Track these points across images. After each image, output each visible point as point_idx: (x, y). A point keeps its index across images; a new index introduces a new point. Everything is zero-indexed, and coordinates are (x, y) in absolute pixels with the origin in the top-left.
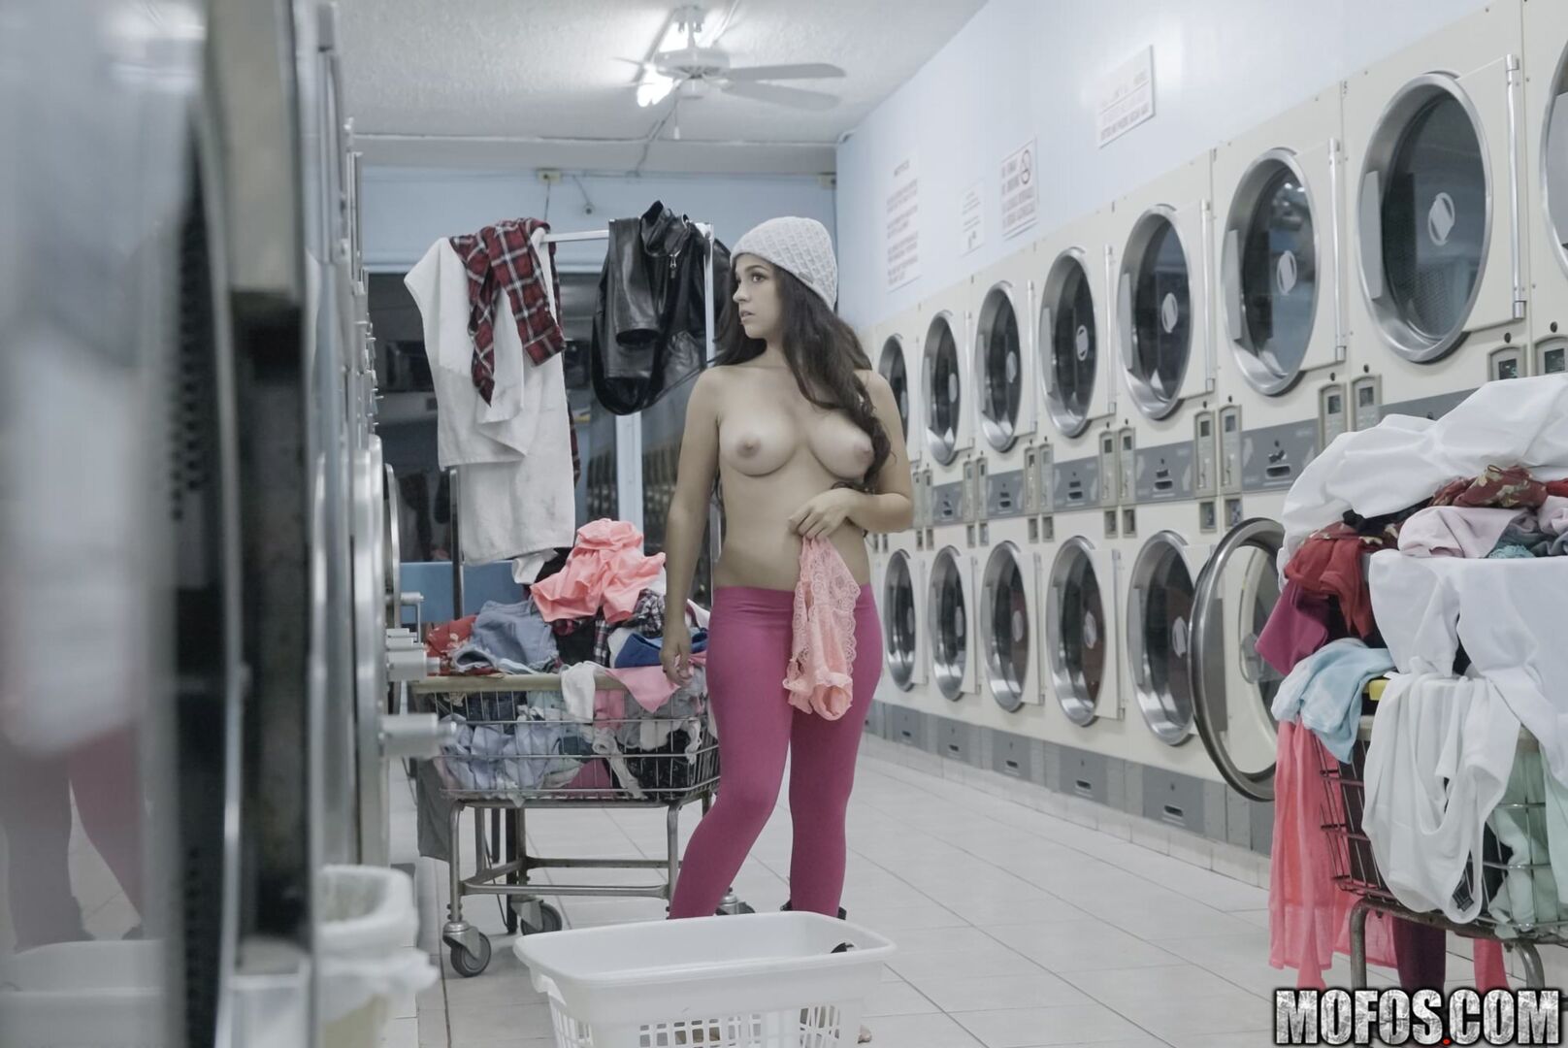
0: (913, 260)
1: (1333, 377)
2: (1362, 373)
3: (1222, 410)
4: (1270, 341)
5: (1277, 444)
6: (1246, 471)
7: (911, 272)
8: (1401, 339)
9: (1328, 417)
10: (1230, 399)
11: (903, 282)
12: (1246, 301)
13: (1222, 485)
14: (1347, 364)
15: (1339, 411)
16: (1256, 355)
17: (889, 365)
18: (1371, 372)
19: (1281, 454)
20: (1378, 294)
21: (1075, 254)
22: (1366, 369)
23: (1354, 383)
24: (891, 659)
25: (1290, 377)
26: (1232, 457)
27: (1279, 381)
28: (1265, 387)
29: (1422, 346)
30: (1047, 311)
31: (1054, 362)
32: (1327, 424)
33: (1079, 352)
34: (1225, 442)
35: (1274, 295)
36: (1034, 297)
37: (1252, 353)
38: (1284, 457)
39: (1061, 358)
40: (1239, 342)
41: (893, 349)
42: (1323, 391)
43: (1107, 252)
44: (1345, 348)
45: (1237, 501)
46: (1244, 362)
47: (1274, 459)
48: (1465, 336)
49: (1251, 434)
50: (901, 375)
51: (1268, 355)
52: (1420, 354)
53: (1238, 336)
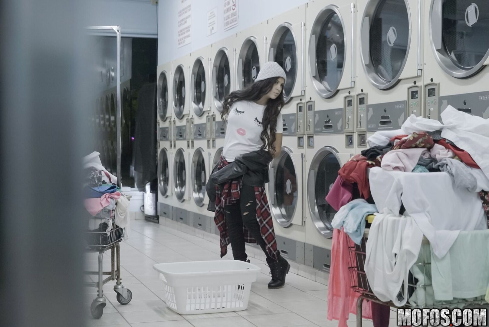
0: (188, 36)
1: (349, 93)
2: (360, 92)
3: (307, 102)
4: (326, 77)
5: (328, 117)
6: (316, 126)
7: (187, 41)
8: (376, 81)
9: (347, 108)
10: (311, 98)
11: (185, 44)
12: (317, 62)
13: (307, 131)
14: (355, 87)
15: (351, 106)
16: (321, 82)
17: (178, 76)
18: (364, 92)
19: (329, 120)
20: (368, 63)
21: (252, 39)
22: (362, 91)
23: (358, 95)
24: (176, 190)
25: (333, 91)
26: (311, 120)
27: (329, 93)
28: (324, 95)
29: (383, 84)
30: (241, 60)
31: (243, 80)
32: (347, 110)
33: (253, 77)
34: (308, 114)
35: (328, 59)
36: (236, 54)
37: (318, 81)
38: (331, 122)
39: (246, 78)
40: (314, 77)
41: (180, 70)
42: (346, 98)
43: (265, 39)
44: (354, 82)
45: (312, 137)
46: (317, 85)
47: (326, 122)
48: (399, 81)
49: (319, 112)
50: (182, 80)
51: (326, 83)
52: (383, 87)
53: (314, 75)
